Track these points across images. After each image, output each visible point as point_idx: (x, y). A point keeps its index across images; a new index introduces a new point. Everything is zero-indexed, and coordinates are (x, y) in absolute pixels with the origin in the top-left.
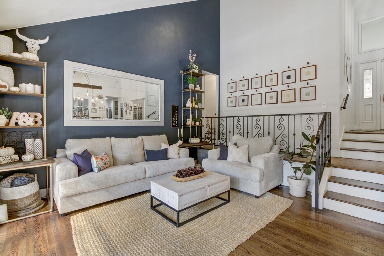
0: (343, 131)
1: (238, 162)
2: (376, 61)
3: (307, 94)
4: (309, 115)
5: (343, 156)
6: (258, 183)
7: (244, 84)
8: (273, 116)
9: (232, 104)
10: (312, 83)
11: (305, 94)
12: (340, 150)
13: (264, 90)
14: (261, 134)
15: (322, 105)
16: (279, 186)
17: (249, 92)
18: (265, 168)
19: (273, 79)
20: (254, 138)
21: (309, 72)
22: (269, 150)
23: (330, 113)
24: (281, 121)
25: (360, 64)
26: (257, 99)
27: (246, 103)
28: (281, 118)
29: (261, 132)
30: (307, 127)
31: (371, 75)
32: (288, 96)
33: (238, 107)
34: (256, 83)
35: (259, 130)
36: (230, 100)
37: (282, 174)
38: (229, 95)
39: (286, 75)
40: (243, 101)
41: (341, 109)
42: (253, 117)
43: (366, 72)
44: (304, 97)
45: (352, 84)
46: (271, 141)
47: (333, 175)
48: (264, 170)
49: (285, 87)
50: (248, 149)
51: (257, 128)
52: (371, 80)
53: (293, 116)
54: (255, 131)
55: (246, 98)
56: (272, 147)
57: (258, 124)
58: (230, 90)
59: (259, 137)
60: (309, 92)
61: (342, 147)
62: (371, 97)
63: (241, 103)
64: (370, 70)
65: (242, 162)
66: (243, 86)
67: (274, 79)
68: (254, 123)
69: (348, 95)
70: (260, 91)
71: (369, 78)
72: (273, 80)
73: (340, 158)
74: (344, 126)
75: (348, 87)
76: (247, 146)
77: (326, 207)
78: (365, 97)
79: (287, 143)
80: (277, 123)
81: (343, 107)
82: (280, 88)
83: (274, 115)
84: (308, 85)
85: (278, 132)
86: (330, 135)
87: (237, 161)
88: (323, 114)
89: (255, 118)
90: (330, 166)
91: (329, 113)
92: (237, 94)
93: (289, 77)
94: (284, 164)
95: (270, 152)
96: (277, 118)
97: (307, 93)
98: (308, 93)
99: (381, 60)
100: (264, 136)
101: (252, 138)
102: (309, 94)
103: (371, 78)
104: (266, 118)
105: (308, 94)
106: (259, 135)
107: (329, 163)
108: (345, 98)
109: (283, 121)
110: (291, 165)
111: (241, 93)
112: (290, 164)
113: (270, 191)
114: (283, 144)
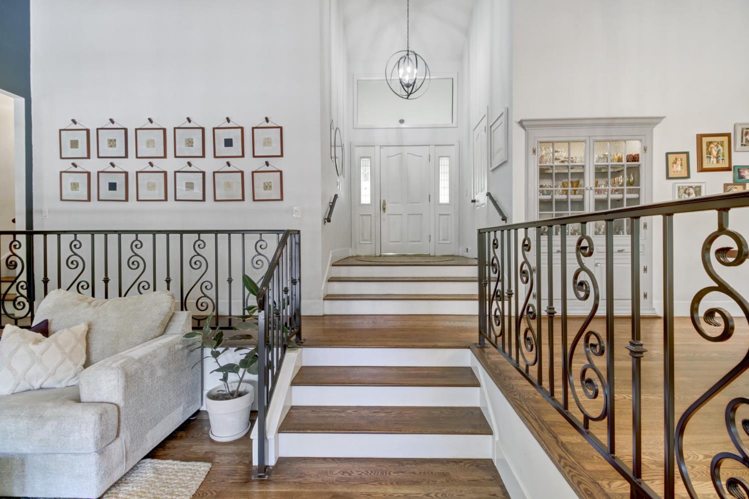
0: (329, 264)
1: (41, 388)
2: (374, 146)
3: (266, 187)
4: (259, 235)
5: (328, 312)
6: (94, 458)
7: (115, 140)
8: (179, 235)
9: (74, 192)
10: (275, 164)
11: (262, 185)
12: (322, 300)
13: (170, 164)
14: (146, 284)
15: (294, 212)
16: (190, 417)
17: (131, 165)
18: (126, 398)
19: (192, 139)
20: (125, 296)
21: (268, 139)
22: (161, 330)
23: (299, 232)
24: (200, 248)
25: (356, 146)
26: (151, 187)
27: (120, 193)
28: (199, 239)
29: (148, 276)
30: (257, 263)
31: (369, 167)
32: (228, 185)
33: (94, 203)
34: (150, 145)
35: (142, 270)
36: (68, 179)
37: (200, 385)
38: (67, 165)
39: (222, 135)
40: (113, 187)
41: (325, 222)
42: (123, 235)
43: (363, 161)
44: (261, 193)
45: (344, 177)
46: (167, 302)
47: (304, 364)
48: (122, 405)
49: (221, 165)
50: (90, 335)
51: (136, 267)
52: (369, 175)
53: (227, 235)
54: (129, 277)
55: (120, 180)
56: (171, 317)
57: (136, 255)
58: (68, 152)
59: (141, 293)
60: (270, 182)
61: (326, 294)
62: (370, 203)
63: (105, 192)
64: (367, 159)
65: (58, 386)
66: (111, 146)
67: (194, 141)
68: (126, 253)
69: (336, 196)
70: (160, 165)
71: (367, 171)
72: (193, 143)
73: (324, 315)
74: (331, 252)
75: (337, 182)
76: (82, 328)
77: (284, 454)
78: (362, 203)
79: (215, 301)
80: (189, 252)
81: (326, 218)
82: (209, 164)
83: (181, 232)
84: (267, 167)
85: (191, 277)
86: (300, 280)
87: (37, 386)
88: (283, 232)
89: (127, 239)
90: (299, 346)
91: (297, 232)
92: (94, 165)
93: (228, 143)
94: (205, 356)
95: (163, 332)
96: (189, 239)
97: (266, 184)
98: (268, 184)
99: (380, 146)
100: (155, 290)
101: (120, 295)
102: (271, 187)
103: (369, 172)
104: (161, 238)
105: (268, 187)
106: (141, 287)
107: (298, 339)
108: (332, 201)
109: (203, 248)
110: (217, 362)
111: (105, 165)
112: (214, 360)
113: (152, 455)
114: (204, 304)
